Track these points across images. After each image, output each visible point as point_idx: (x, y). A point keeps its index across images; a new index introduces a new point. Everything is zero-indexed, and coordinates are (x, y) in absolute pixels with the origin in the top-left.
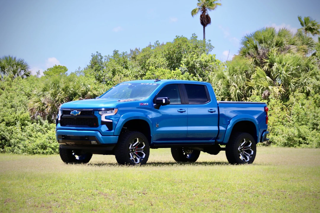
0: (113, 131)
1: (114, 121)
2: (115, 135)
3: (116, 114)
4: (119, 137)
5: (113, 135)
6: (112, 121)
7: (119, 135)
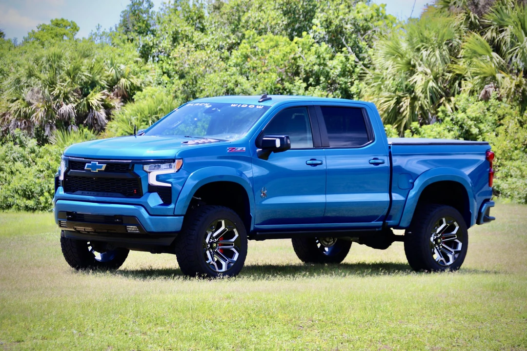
0: (172, 206)
1: (174, 185)
2: (176, 213)
3: (179, 170)
4: (184, 219)
5: (173, 214)
6: (169, 185)
7: (184, 213)
